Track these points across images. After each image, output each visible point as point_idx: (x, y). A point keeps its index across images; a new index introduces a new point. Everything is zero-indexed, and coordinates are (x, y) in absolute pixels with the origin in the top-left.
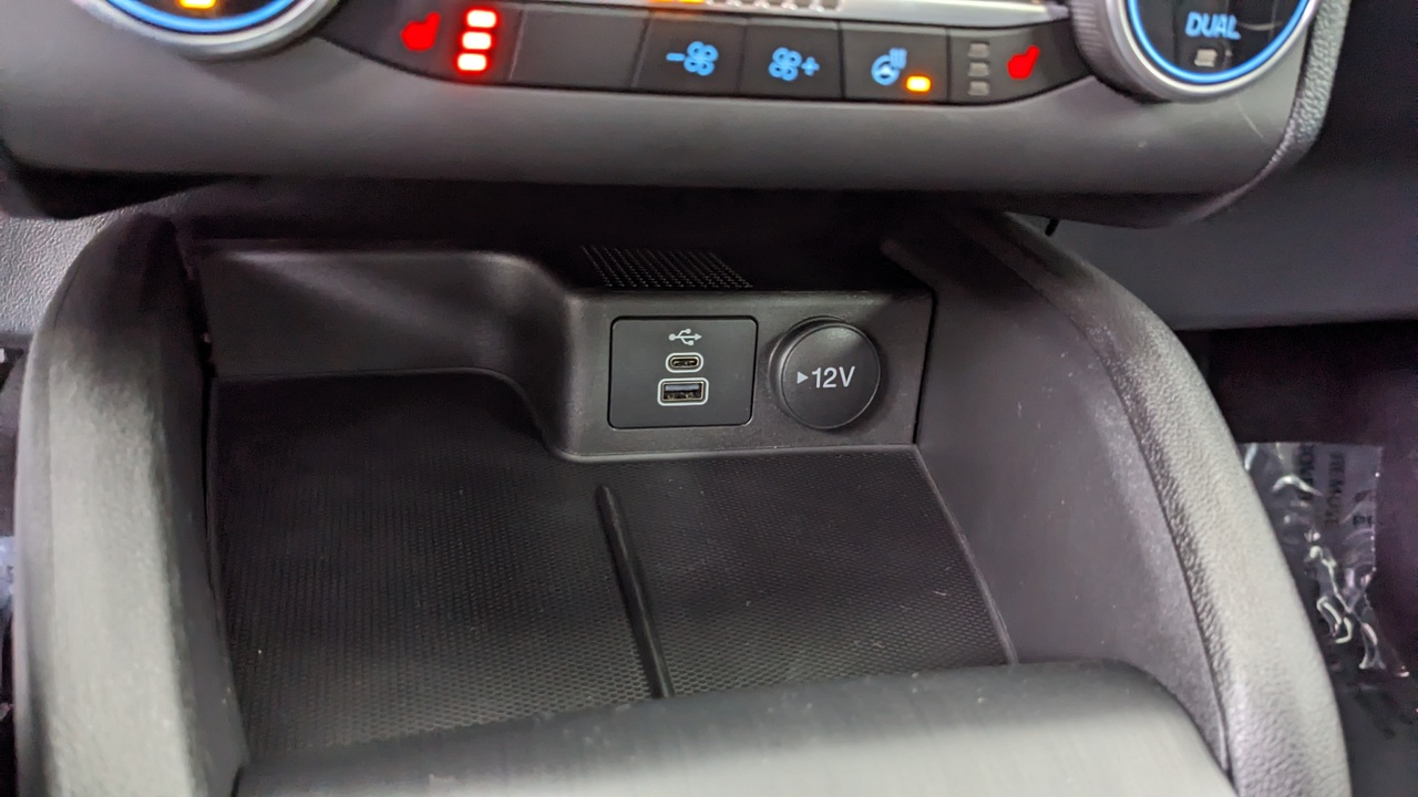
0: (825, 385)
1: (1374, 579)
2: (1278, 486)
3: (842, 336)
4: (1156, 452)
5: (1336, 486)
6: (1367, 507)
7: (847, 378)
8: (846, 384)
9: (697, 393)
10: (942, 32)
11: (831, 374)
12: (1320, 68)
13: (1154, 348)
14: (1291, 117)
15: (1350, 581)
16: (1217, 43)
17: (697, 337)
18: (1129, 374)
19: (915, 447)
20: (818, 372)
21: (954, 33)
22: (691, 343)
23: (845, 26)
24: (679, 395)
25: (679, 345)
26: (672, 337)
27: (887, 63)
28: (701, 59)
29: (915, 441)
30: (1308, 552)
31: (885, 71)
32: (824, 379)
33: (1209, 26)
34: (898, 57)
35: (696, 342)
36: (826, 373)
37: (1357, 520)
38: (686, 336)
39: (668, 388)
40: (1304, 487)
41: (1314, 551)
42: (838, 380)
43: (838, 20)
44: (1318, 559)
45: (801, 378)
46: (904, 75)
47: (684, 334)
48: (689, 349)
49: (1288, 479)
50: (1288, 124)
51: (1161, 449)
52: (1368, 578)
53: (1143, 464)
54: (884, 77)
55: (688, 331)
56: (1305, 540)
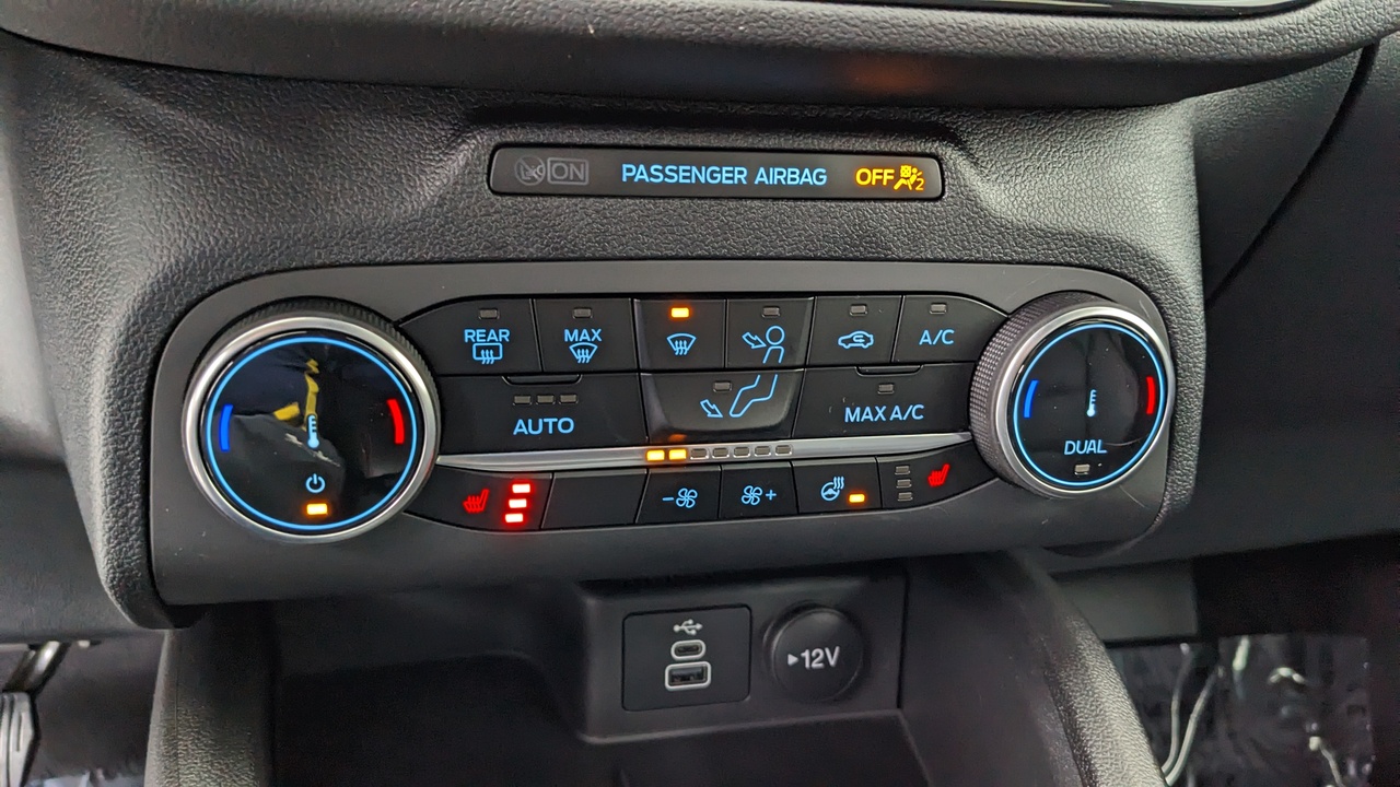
0: (814, 665)
1: (1375, 766)
2: (1274, 679)
3: (825, 619)
4: (1086, 764)
5: (1328, 677)
6: (1360, 697)
7: (832, 655)
8: (832, 662)
9: (700, 676)
10: (872, 460)
11: (818, 655)
12: (1184, 452)
13: (1083, 661)
14: (1166, 490)
15: (1352, 771)
16: (1089, 458)
17: (699, 626)
18: (1062, 686)
19: (898, 713)
20: (806, 654)
21: (880, 460)
22: (693, 632)
23: (795, 464)
24: (685, 679)
25: (683, 635)
26: (677, 628)
27: (832, 487)
28: (687, 498)
29: (899, 705)
30: (1307, 742)
31: (831, 491)
32: (812, 659)
33: (1082, 449)
34: (839, 482)
35: (698, 631)
36: (814, 654)
37: (1352, 710)
38: (690, 627)
39: (674, 673)
40: (1297, 677)
41: (1314, 742)
42: (825, 660)
43: (790, 460)
44: (1318, 752)
45: (792, 660)
46: (845, 493)
47: (687, 625)
48: (691, 637)
49: (1284, 671)
50: (1164, 495)
51: (1089, 761)
52: (1368, 767)
53: (1076, 771)
54: (828, 496)
55: (690, 622)
56: (1304, 731)
